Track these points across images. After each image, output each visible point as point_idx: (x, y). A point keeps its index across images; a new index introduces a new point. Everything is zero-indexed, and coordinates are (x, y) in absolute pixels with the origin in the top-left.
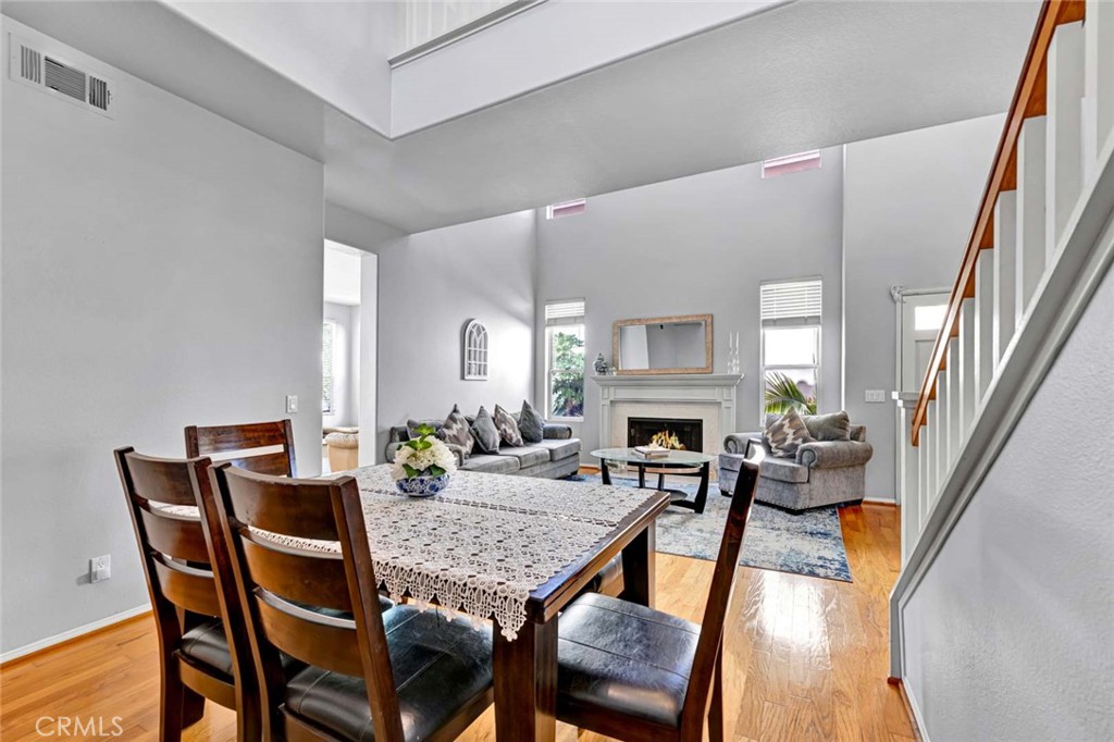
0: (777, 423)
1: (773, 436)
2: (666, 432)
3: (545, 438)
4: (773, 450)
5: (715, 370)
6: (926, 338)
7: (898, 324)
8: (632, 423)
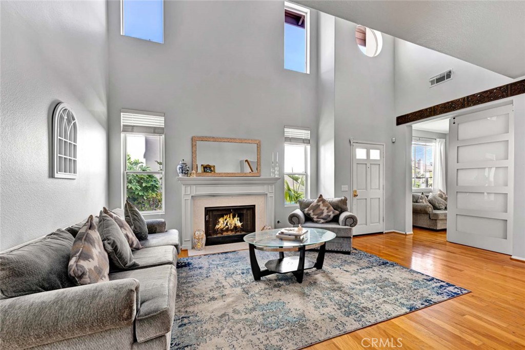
0: (313, 204)
1: (313, 211)
2: (231, 215)
3: (149, 233)
4: (315, 220)
5: (262, 173)
6: (361, 163)
7: (352, 155)
8: (208, 211)
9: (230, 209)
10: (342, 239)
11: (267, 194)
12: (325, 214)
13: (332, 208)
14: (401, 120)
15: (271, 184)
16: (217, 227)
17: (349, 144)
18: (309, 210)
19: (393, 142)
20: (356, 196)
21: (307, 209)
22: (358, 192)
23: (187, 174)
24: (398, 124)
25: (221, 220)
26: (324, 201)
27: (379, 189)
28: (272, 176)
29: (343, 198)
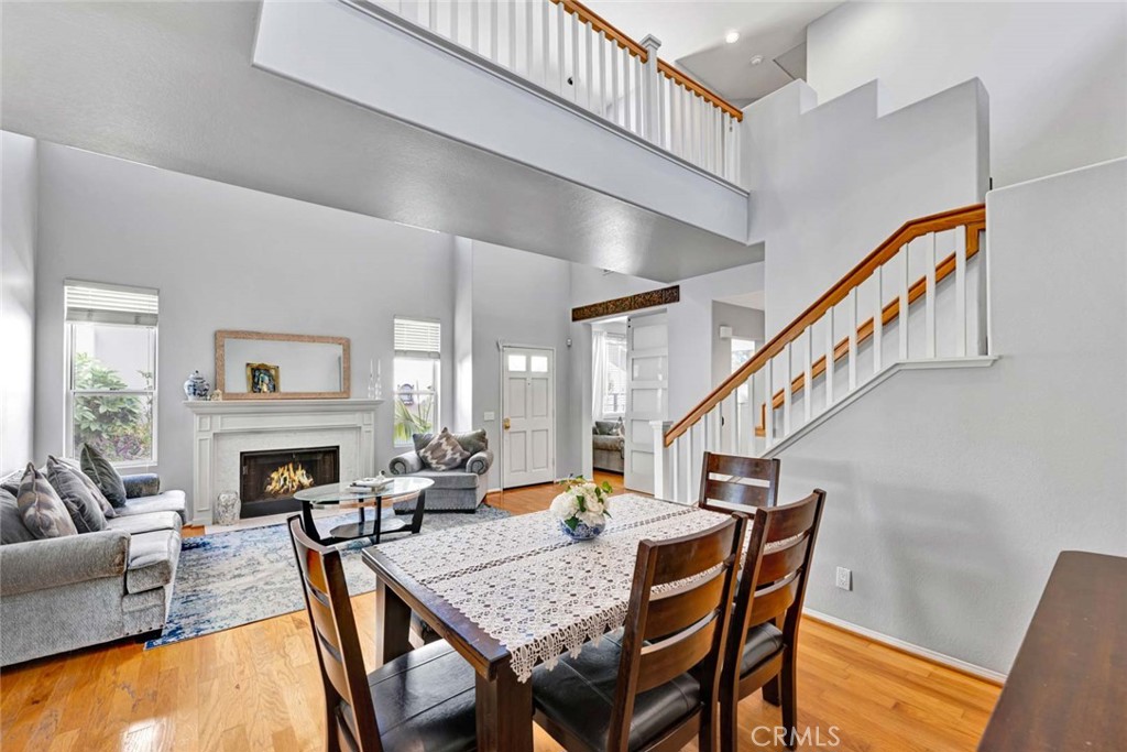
0: (433, 442)
1: (432, 453)
2: (291, 466)
3: (128, 497)
4: (434, 466)
5: (352, 395)
6: (515, 376)
7: (500, 366)
8: (247, 459)
9: (292, 454)
10: (463, 492)
11: (360, 428)
12: (448, 457)
13: (460, 447)
14: (579, 314)
15: (368, 411)
16: (270, 488)
17: (496, 350)
18: (425, 452)
19: (569, 346)
20: (507, 428)
21: (423, 450)
22: (512, 422)
23: (205, 395)
24: (574, 319)
25: (274, 475)
26: (448, 438)
27: (547, 415)
28: (370, 398)
29: (480, 431)
